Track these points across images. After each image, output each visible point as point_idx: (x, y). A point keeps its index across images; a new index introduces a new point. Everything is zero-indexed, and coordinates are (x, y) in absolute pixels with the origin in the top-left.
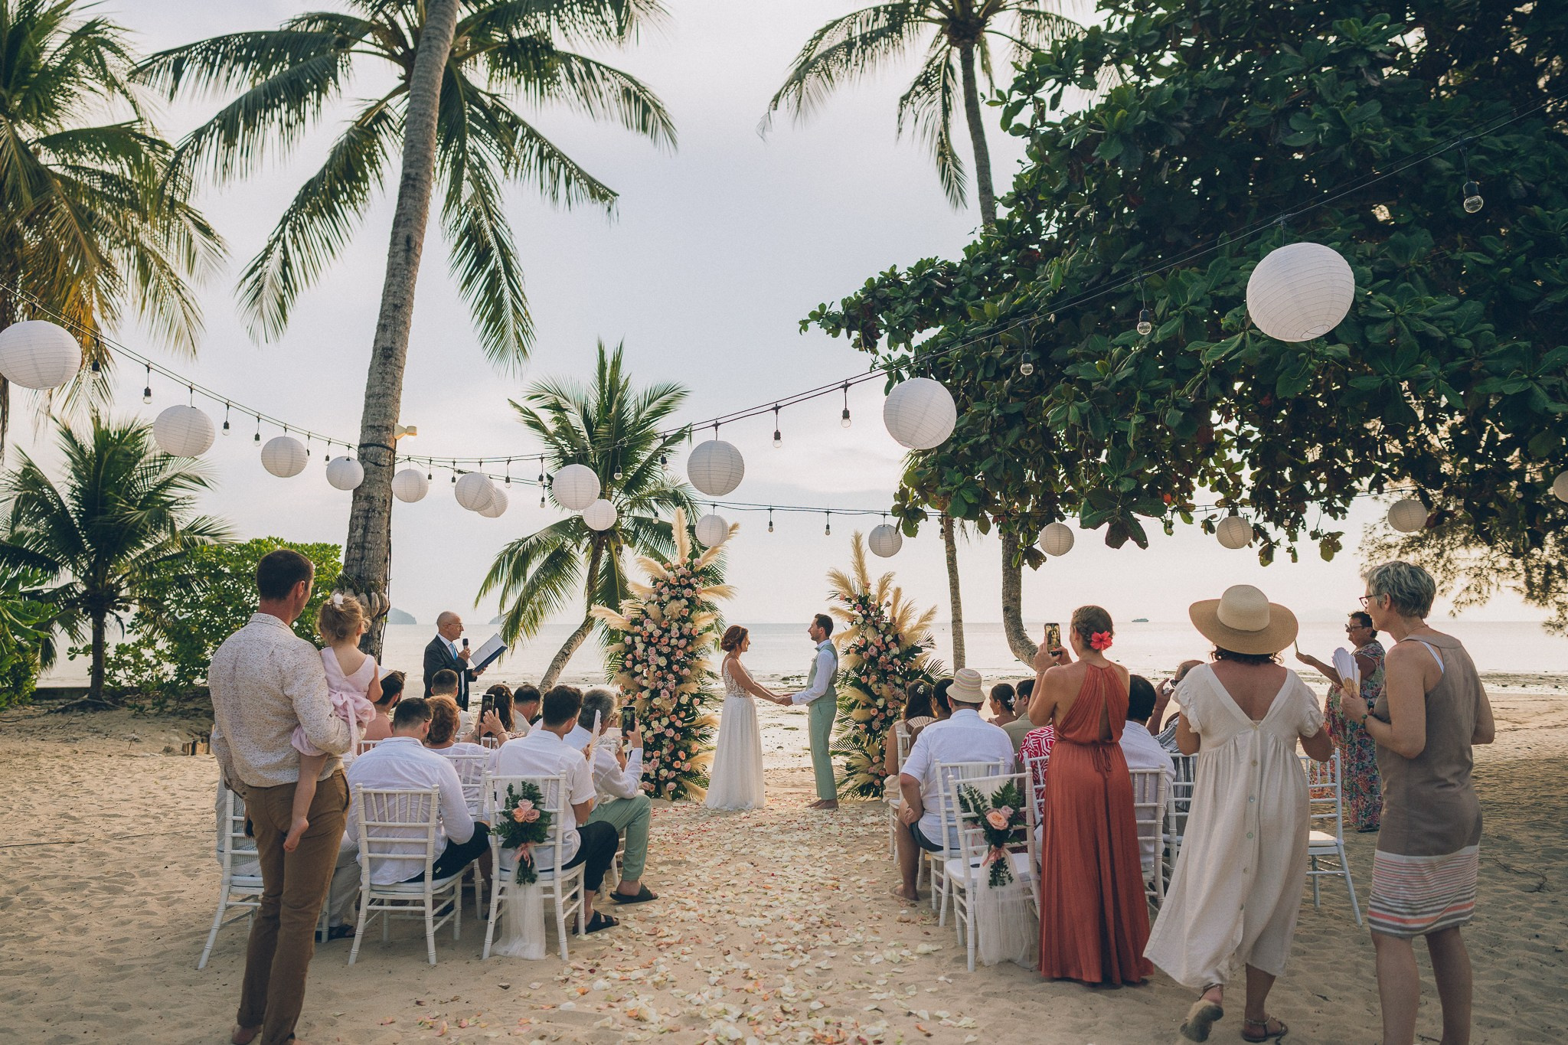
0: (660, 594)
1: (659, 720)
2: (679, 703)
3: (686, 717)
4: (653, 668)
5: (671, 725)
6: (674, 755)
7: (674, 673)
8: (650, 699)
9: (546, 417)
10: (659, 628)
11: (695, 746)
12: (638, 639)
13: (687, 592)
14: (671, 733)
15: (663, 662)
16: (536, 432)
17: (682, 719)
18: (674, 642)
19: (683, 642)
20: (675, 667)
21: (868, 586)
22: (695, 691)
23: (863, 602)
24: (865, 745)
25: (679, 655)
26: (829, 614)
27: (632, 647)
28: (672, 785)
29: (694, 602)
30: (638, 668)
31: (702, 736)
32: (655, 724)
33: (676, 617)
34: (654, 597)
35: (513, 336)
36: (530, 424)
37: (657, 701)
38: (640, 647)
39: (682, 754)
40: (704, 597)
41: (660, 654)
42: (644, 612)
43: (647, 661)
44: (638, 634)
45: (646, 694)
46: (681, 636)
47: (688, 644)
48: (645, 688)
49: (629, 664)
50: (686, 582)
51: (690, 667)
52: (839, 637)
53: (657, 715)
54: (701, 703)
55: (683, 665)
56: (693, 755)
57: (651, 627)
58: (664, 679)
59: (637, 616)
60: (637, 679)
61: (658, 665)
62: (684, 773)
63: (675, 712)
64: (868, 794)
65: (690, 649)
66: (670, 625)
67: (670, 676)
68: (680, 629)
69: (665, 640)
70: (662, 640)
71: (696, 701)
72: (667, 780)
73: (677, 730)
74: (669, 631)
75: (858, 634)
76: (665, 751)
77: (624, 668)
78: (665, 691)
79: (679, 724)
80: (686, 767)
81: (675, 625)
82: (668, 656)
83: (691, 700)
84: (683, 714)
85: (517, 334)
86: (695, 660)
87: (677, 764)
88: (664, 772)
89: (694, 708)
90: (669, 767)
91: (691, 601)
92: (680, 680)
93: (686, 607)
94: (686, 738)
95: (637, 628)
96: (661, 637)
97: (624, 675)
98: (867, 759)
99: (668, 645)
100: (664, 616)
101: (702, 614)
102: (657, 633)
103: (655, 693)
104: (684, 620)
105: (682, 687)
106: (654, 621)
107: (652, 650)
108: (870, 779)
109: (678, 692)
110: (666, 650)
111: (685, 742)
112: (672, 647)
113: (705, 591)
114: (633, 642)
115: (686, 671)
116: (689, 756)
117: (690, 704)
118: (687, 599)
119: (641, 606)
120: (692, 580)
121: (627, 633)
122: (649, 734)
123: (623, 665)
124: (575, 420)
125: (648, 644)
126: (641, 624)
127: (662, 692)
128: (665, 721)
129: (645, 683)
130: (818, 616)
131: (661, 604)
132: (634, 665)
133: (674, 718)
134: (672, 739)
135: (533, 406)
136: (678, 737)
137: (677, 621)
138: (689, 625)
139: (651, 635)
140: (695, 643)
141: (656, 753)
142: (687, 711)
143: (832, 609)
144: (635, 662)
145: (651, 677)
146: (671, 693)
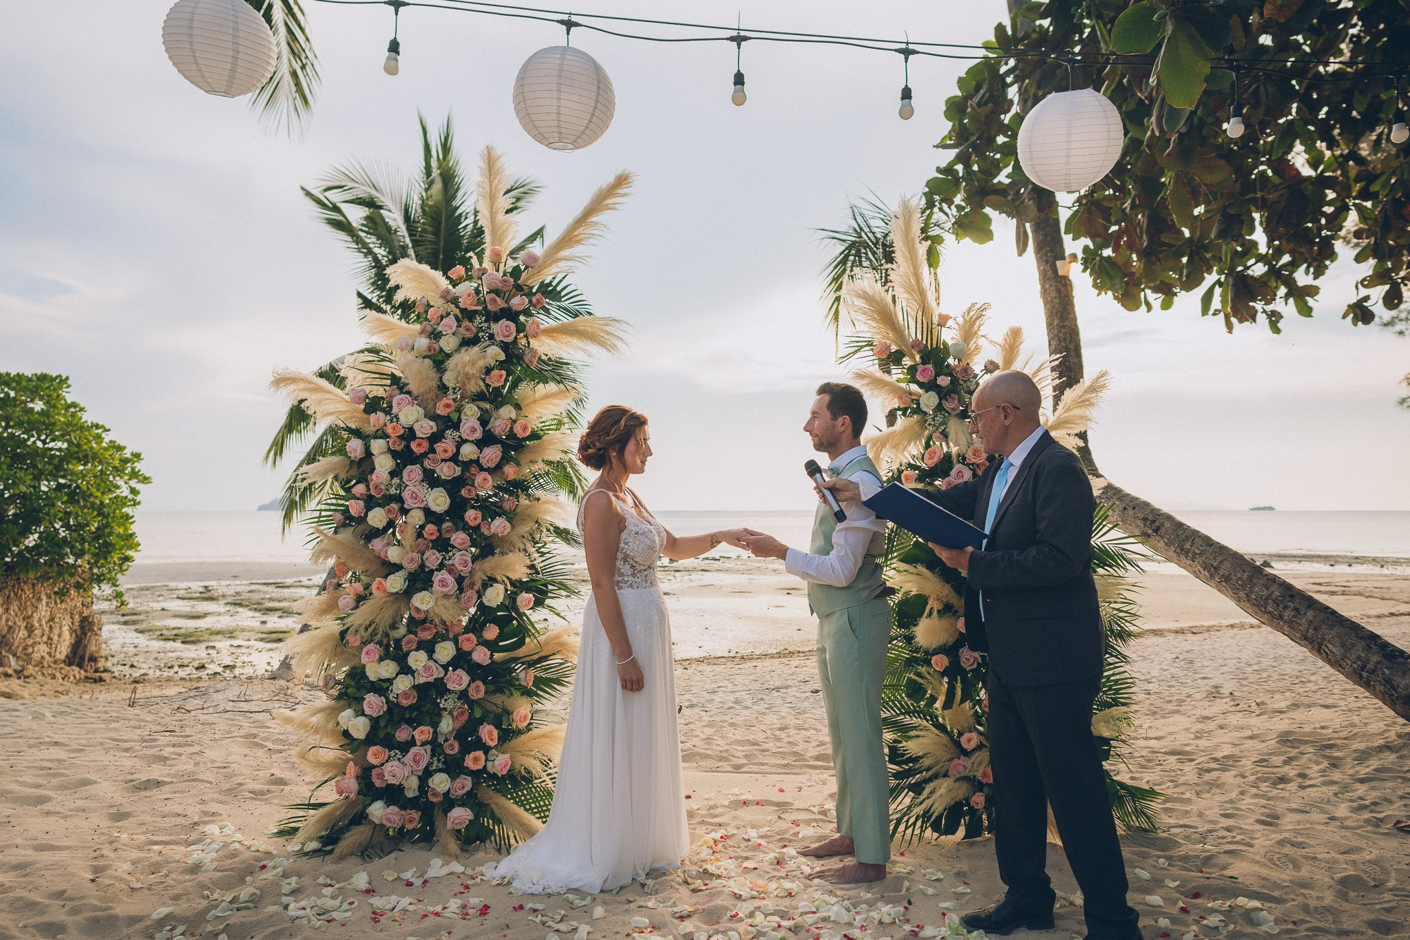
0: (436, 335)
1: (429, 648)
2: (482, 608)
3: (502, 637)
4: (417, 518)
5: (461, 660)
6: (468, 738)
7: (465, 528)
8: (408, 593)
9: (356, 215)
10: (434, 417)
11: (522, 709)
12: (377, 446)
13: (502, 329)
14: (459, 680)
15: (439, 501)
16: (342, 236)
17: (492, 646)
18: (468, 451)
19: (492, 454)
20: (472, 516)
21: (943, 321)
22: (521, 572)
23: (934, 355)
24: (938, 705)
25: (484, 486)
26: (857, 385)
27: (364, 465)
28: (460, 815)
29: (520, 358)
30: (377, 517)
31: (539, 682)
32: (417, 659)
33: (474, 387)
34: (423, 342)
35: (288, 78)
36: (332, 223)
37: (422, 601)
38: (384, 464)
39: (488, 733)
40: (544, 347)
41: (431, 480)
42: (395, 380)
43: (399, 499)
44: (382, 434)
45: (396, 583)
46: (488, 439)
47: (505, 459)
48: (397, 567)
49: (356, 507)
50: (501, 303)
51: (512, 517)
52: (881, 443)
53: (426, 635)
54: (539, 603)
55: (490, 510)
56: (519, 732)
57: (409, 414)
58: (443, 545)
59: (380, 392)
60: (377, 544)
61: (428, 512)
62: (494, 776)
63: (475, 626)
64: (951, 830)
65: (510, 471)
66: (459, 410)
67: (459, 538)
68: (484, 421)
69: (446, 446)
70: (439, 447)
71: (525, 598)
72: (449, 802)
73: (476, 671)
74: (456, 426)
75: (917, 437)
76: (446, 725)
77: (348, 520)
78: (444, 574)
79: (481, 656)
80: (500, 763)
81: (471, 414)
82: (453, 487)
83: (512, 597)
84: (492, 632)
85: (294, 74)
86: (524, 501)
87: (474, 761)
88: (440, 782)
89: (521, 615)
90: (454, 767)
91: (513, 356)
92: (487, 547)
93: (501, 365)
94: (500, 690)
95: (378, 418)
96: (435, 438)
97: (346, 535)
98: (944, 738)
99: (455, 459)
100: (443, 388)
101: (542, 389)
102: (426, 428)
103: (420, 580)
104: (495, 398)
105: (489, 564)
106: (416, 399)
107: (413, 473)
108: (962, 791)
109: (479, 578)
110: (447, 471)
111: (499, 699)
112: (466, 465)
113: (549, 332)
114: (368, 454)
115: (499, 526)
116: (507, 734)
117: (511, 603)
118: (505, 347)
119: (389, 368)
120: (518, 302)
121: (357, 433)
122: (403, 684)
123: (346, 512)
124: (394, 218)
125: (404, 458)
126: (388, 411)
127: (437, 577)
128: (445, 651)
129: (393, 554)
130: (825, 389)
131: (439, 360)
132: (369, 508)
133: (468, 642)
134: (463, 695)
135: (335, 197)
136: (478, 691)
137: (479, 397)
138: (507, 412)
139: (410, 434)
140: (524, 459)
141: (423, 733)
142: (503, 623)
143: (860, 376)
144: (370, 502)
145: (408, 537)
146: (460, 580)
